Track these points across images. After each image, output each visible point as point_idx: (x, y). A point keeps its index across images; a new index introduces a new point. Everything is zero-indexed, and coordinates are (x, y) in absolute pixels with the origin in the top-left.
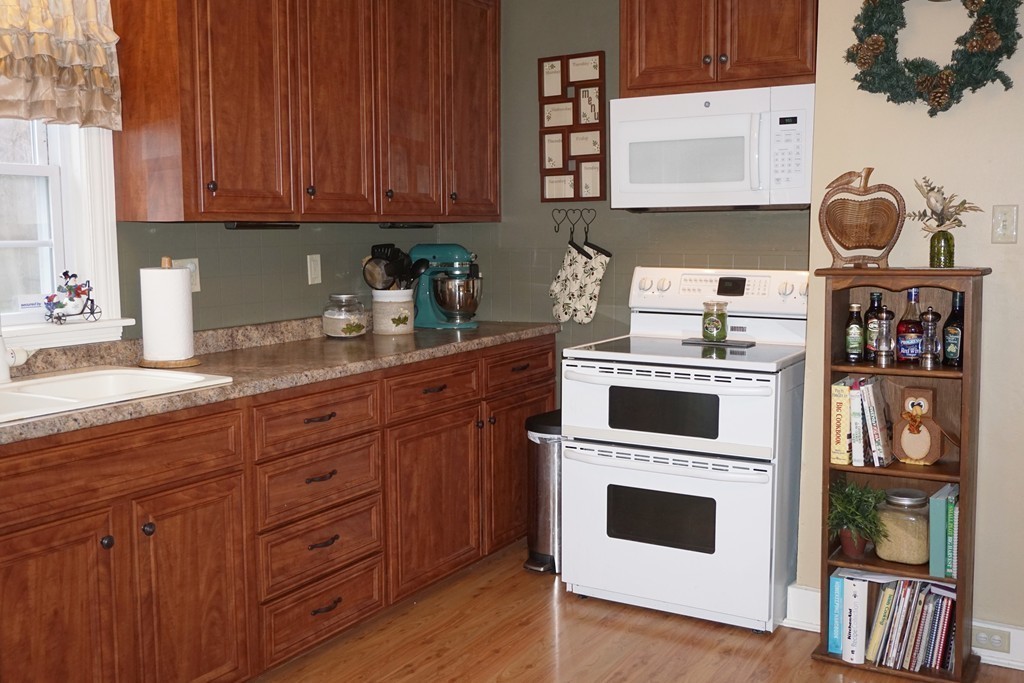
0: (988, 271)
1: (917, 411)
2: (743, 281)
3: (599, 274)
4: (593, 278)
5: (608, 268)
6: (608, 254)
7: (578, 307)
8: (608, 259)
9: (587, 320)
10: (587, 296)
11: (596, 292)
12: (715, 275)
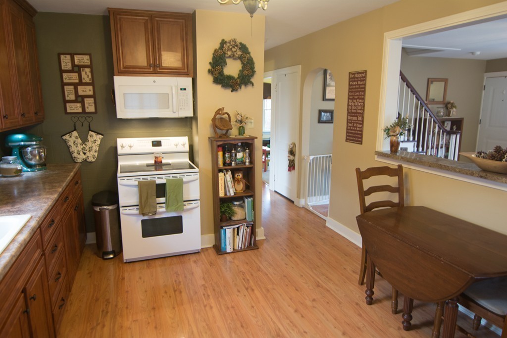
0: (257, 138)
1: (239, 177)
2: (160, 142)
3: (98, 142)
4: (96, 144)
5: (102, 140)
6: (102, 135)
7: (89, 156)
8: (102, 137)
9: (93, 160)
10: (94, 151)
11: (97, 149)
12: (150, 140)
